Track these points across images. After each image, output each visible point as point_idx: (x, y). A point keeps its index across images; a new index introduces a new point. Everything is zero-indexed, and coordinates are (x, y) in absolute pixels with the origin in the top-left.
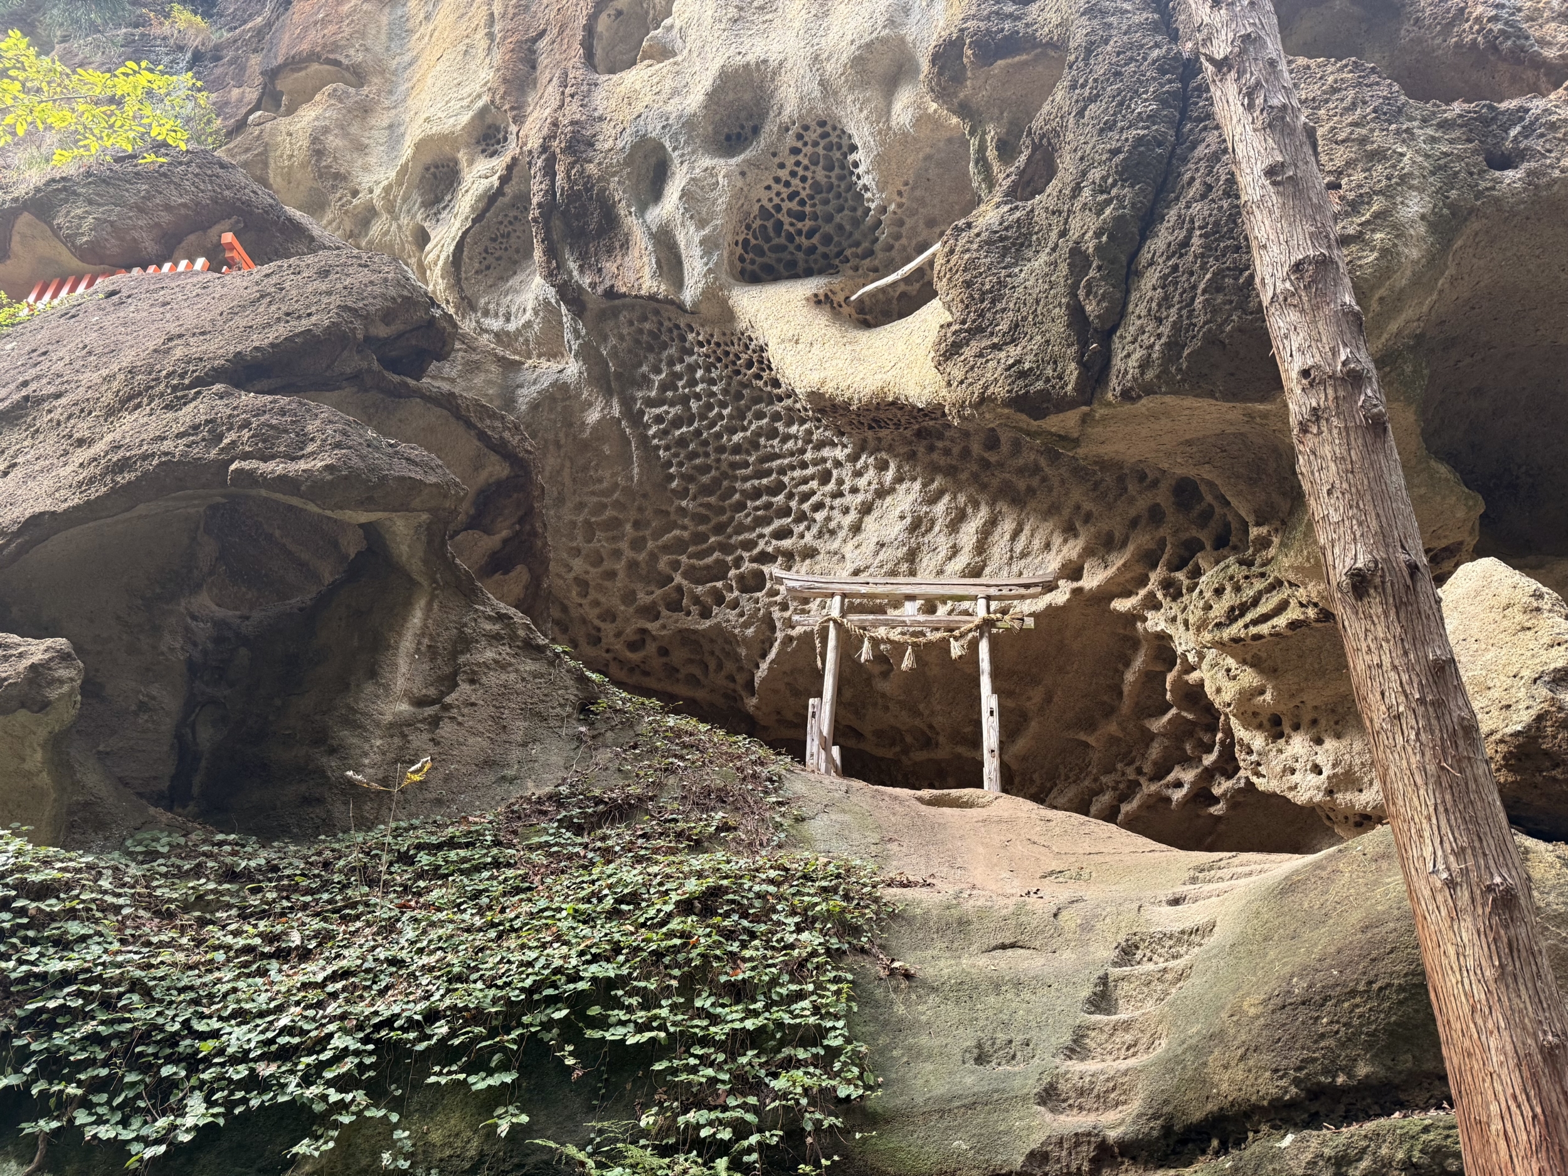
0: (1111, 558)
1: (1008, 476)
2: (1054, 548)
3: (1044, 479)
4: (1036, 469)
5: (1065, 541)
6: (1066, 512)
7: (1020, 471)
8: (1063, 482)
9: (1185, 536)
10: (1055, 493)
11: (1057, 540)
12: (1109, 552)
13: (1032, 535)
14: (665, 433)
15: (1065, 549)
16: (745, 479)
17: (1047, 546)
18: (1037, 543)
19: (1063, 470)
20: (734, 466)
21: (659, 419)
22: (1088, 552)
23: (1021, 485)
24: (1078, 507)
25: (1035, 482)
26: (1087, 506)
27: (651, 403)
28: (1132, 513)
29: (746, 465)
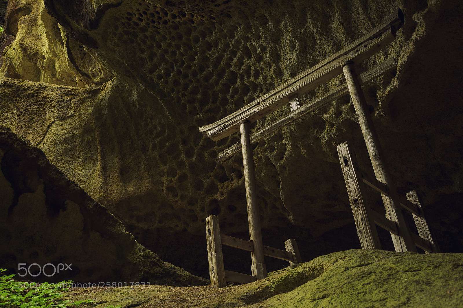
14: (166, 82)
16: (217, 83)
20: (207, 79)
21: (159, 77)
27: (152, 71)
29: (211, 74)
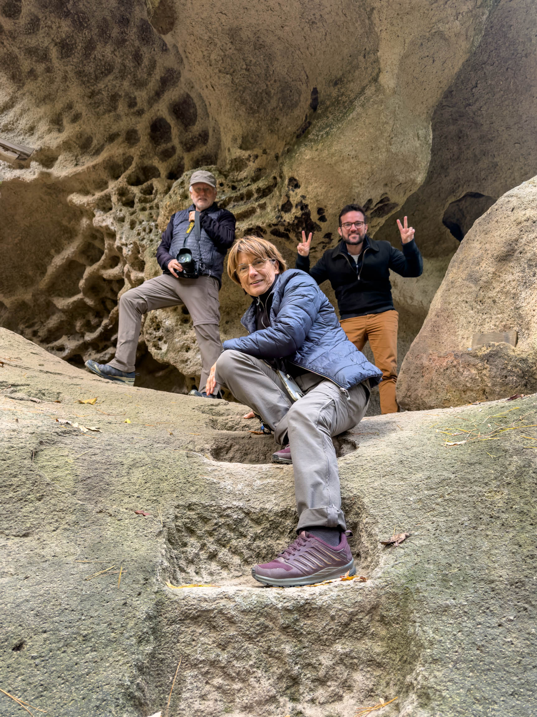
0: (83, 159)
1: (16, 51)
2: (37, 134)
3: (48, 70)
4: (45, 57)
5: (50, 131)
6: (59, 106)
7: (30, 52)
8: (65, 78)
9: (147, 162)
10: (54, 86)
11: (43, 127)
12: (83, 154)
13: (21, 115)
15: (47, 138)
17: (31, 130)
18: (23, 123)
19: (69, 68)
22: (67, 146)
23: (26, 64)
24: (70, 107)
25: (40, 68)
26: (80, 107)
28: (115, 128)
